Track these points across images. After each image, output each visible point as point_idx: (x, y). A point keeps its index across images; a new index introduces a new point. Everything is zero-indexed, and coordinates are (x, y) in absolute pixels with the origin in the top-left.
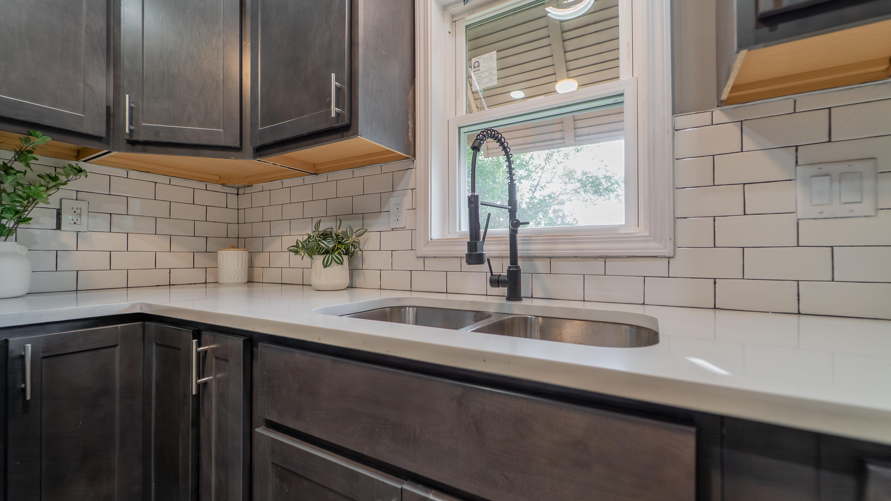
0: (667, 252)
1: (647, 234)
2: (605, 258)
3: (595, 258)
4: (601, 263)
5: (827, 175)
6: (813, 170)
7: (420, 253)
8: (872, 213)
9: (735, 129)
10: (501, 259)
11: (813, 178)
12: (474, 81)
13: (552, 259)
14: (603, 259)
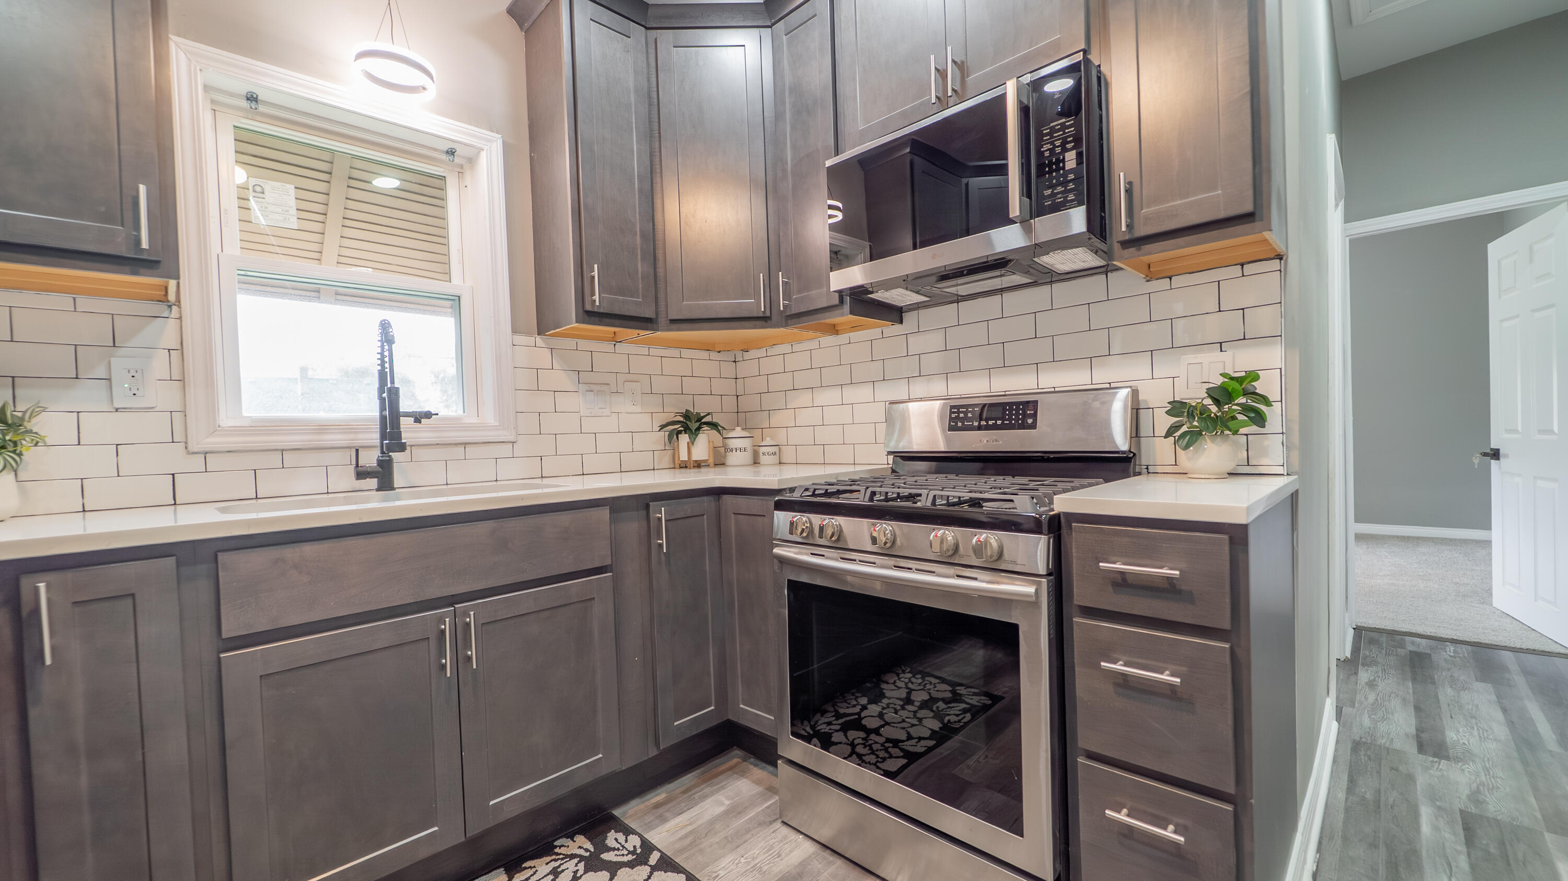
0: (512, 439)
1: (498, 424)
2: (465, 444)
3: (456, 444)
4: (462, 449)
5: (592, 391)
6: (586, 387)
7: (199, 446)
8: (609, 415)
9: (548, 352)
10: (349, 450)
11: (587, 392)
12: (254, 210)
13: (413, 447)
14: (463, 446)
